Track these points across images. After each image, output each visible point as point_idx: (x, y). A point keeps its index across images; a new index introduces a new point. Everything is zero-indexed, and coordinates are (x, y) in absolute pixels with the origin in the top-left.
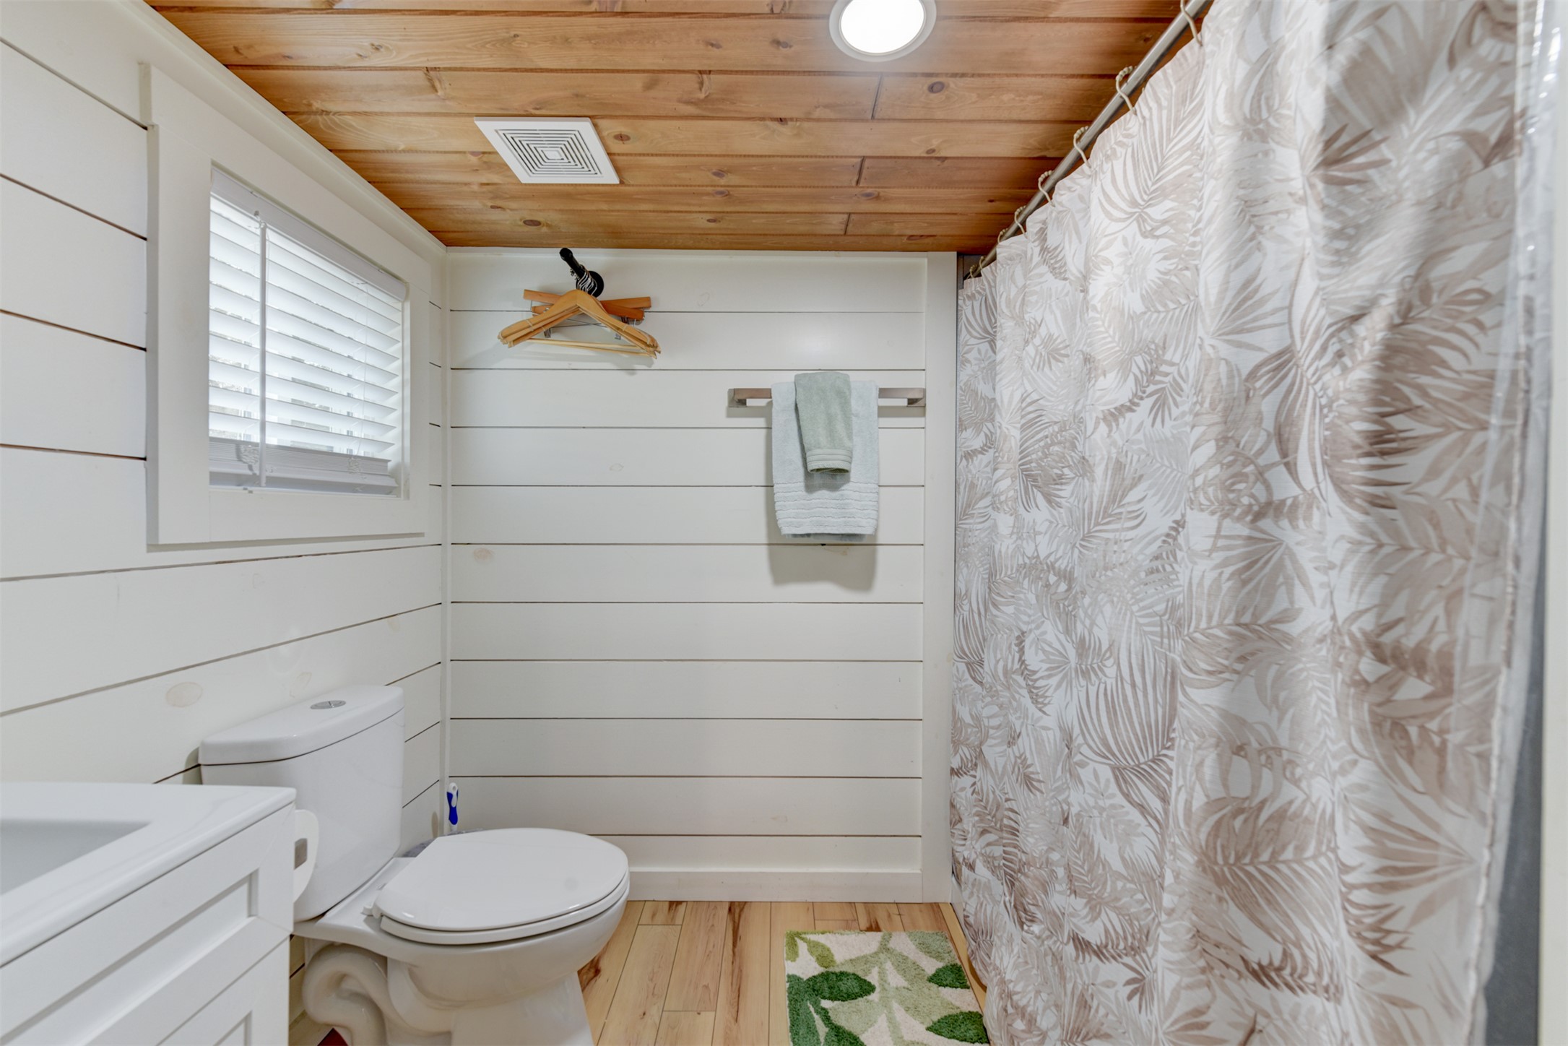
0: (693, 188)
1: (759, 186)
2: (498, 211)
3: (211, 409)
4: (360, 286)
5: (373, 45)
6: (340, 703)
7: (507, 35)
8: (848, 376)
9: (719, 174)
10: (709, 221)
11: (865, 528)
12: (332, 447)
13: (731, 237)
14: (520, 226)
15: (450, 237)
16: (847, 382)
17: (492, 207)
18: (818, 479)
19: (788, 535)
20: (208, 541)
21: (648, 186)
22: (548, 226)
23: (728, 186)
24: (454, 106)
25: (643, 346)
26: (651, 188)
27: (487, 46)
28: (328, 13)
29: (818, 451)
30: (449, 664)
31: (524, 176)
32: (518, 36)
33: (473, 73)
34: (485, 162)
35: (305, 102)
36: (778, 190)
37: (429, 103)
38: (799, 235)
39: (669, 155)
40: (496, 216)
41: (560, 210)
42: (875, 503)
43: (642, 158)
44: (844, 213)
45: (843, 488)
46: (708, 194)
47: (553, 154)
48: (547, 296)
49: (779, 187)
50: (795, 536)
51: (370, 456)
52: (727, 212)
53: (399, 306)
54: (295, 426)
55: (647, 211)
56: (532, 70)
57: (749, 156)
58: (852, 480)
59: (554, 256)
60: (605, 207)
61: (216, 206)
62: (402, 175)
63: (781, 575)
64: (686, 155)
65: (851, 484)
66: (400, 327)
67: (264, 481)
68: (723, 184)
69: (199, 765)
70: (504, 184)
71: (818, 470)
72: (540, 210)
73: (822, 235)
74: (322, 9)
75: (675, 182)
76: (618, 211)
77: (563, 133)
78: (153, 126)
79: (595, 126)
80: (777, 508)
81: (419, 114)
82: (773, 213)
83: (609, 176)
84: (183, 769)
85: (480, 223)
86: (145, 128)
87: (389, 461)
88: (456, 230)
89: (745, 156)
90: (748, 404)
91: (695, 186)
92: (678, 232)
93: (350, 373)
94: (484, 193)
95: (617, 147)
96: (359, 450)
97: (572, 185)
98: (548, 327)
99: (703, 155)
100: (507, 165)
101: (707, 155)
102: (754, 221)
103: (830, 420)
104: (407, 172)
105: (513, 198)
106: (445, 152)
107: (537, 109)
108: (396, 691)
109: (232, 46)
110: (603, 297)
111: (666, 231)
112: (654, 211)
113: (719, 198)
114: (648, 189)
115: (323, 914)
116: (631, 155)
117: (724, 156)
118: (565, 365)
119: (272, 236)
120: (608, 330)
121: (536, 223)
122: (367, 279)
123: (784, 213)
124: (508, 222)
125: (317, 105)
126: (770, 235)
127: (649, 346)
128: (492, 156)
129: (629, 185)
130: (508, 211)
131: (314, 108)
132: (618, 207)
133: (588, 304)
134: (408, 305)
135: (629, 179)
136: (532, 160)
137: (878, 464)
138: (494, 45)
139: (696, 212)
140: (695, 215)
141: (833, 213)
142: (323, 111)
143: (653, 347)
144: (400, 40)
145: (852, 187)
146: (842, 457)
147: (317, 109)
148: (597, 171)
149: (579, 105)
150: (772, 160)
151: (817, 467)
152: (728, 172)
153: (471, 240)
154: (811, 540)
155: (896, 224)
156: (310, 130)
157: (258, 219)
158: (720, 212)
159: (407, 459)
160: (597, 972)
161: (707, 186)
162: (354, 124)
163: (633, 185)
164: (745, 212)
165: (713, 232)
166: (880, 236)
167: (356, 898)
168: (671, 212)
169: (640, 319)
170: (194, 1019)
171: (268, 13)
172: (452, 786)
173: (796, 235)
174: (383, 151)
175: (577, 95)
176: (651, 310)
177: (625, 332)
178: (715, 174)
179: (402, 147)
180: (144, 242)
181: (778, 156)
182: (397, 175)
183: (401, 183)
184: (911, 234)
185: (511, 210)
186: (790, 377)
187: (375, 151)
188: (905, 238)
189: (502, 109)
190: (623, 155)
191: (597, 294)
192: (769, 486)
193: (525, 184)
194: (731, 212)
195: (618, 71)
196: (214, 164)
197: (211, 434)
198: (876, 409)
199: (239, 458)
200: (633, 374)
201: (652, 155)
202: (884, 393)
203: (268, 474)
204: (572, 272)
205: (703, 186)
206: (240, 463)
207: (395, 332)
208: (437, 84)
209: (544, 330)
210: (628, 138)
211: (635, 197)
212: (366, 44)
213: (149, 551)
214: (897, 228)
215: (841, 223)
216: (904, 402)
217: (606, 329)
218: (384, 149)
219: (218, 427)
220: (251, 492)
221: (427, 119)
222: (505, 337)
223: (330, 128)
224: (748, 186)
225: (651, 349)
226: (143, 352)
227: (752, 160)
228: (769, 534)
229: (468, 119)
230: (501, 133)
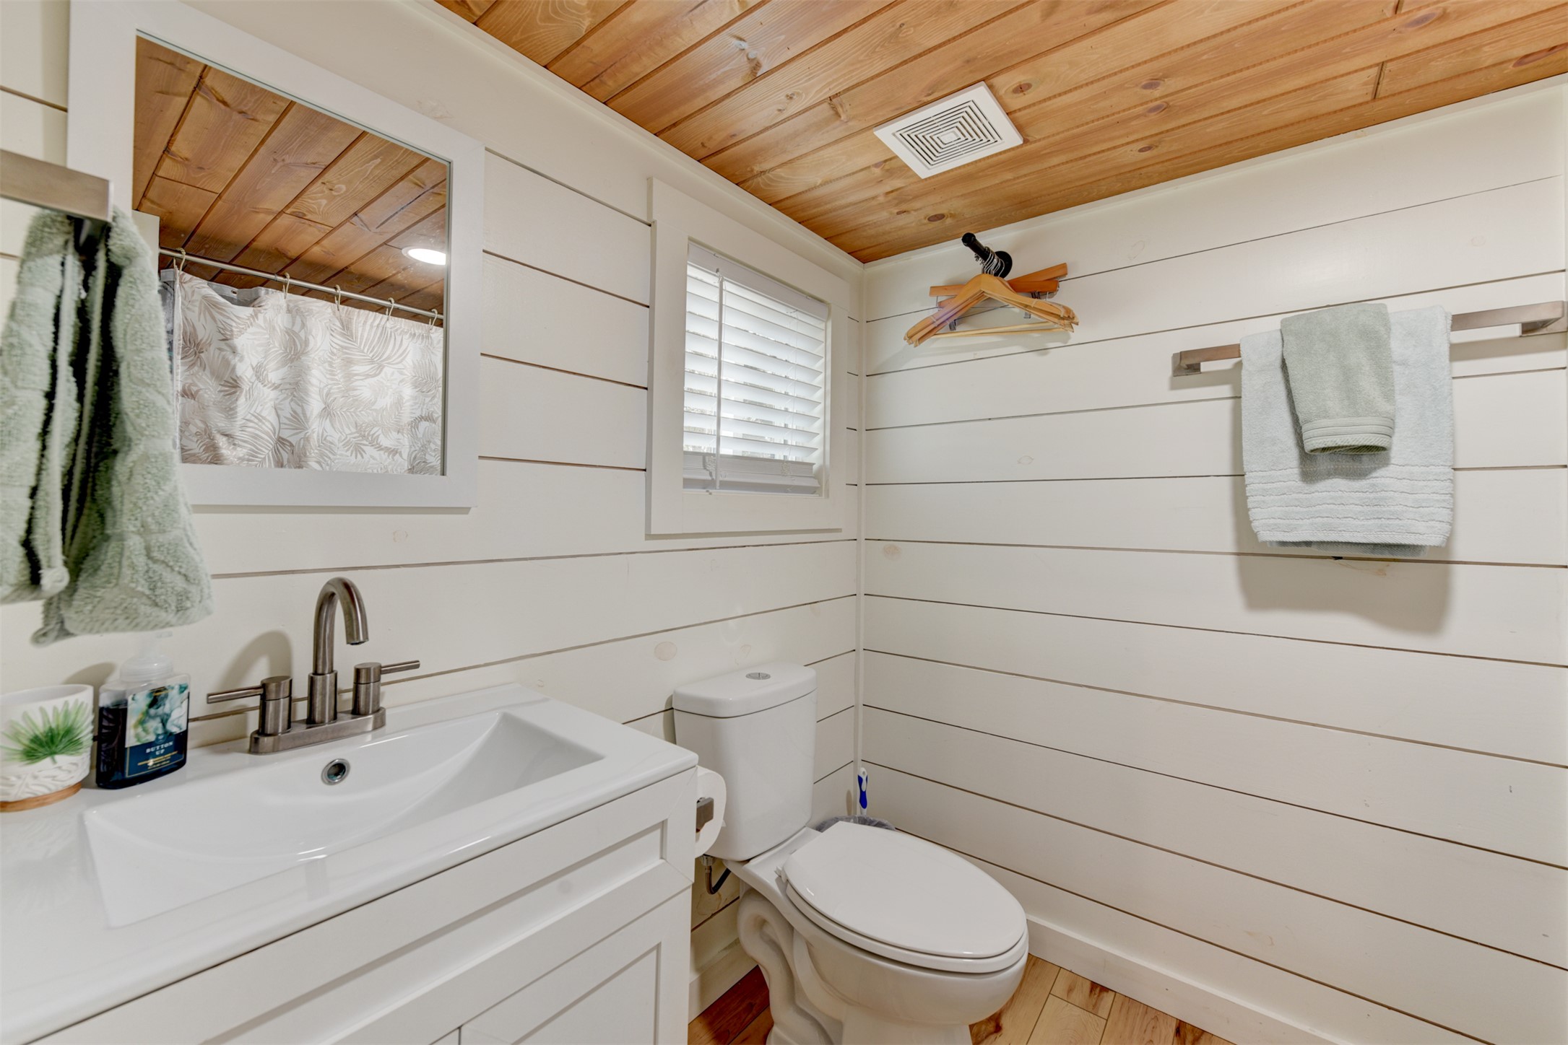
0: (1117, 116)
1: (1215, 79)
2: (903, 215)
3: (685, 430)
4: (792, 315)
5: (787, 96)
6: (767, 677)
7: (893, 29)
8: (1385, 306)
9: (1152, 84)
10: (1141, 150)
11: (1426, 534)
12: (774, 455)
13: (1176, 161)
14: (925, 224)
15: (865, 255)
16: (1383, 316)
17: (898, 213)
18: (1324, 463)
19: (1271, 542)
20: (681, 532)
21: (1058, 134)
22: (952, 216)
23: (1167, 96)
24: (856, 125)
25: (1056, 320)
26: (1062, 136)
27: (877, 50)
28: (754, 84)
29: (1324, 422)
30: (863, 653)
31: (923, 170)
32: (903, 24)
33: (868, 84)
34: (887, 170)
35: (749, 169)
36: (1246, 73)
37: (837, 131)
38: (1287, 126)
39: (1081, 87)
40: (904, 220)
41: (962, 196)
42: (1448, 497)
43: (1048, 103)
44: (1371, 67)
45: (1374, 474)
46: (1138, 117)
47: (949, 137)
48: (953, 287)
49: (1248, 68)
50: (1283, 544)
51: (800, 461)
52: (1167, 131)
53: (822, 326)
54: (745, 439)
55: (1059, 165)
56: (920, 55)
57: (1195, 43)
58: (1393, 461)
59: (958, 247)
60: (1009, 176)
61: (691, 271)
62: (822, 208)
63: (1256, 597)
64: (1104, 78)
65: (1391, 468)
66: (824, 344)
67: (718, 484)
68: (1158, 95)
69: (672, 708)
70: (906, 186)
71: (1324, 449)
72: (943, 202)
73: (1329, 114)
74: (750, 82)
75: (1090, 118)
76: (1025, 175)
77: (956, 110)
78: (654, 222)
79: (991, 87)
80: (1250, 505)
81: (829, 145)
82: (1240, 108)
83: (1010, 138)
84: (664, 709)
85: (890, 232)
86: (650, 225)
87: (814, 464)
88: (870, 245)
89: (1188, 46)
90: (1202, 370)
91: (1119, 112)
92: (1098, 178)
93: (787, 391)
94: (889, 201)
95: (1017, 102)
96: (792, 458)
97: (972, 163)
98: (952, 320)
99: (1127, 69)
100: (907, 166)
101: (1133, 67)
102: (1208, 130)
103: (1348, 377)
104: (826, 204)
105: (916, 197)
106: (853, 173)
107: (929, 95)
108: (810, 673)
109: (700, 144)
110: (1010, 276)
111: (1082, 183)
112: (1067, 162)
113: (1153, 116)
114: (1058, 138)
115: (748, 861)
116: (1034, 104)
117: (1157, 58)
118: (970, 356)
119: (728, 286)
120: (1017, 310)
121: (940, 217)
122: (798, 308)
123: (1258, 102)
124: (913, 224)
125: (757, 169)
126: (1237, 140)
127: (1063, 318)
128: (893, 161)
129: (1035, 142)
130: (912, 212)
131: (755, 172)
132: (1025, 171)
133: (996, 287)
134: (829, 324)
135: (1034, 134)
136: (928, 152)
137: (1453, 435)
138: (883, 46)
139: (1123, 145)
140: (1122, 150)
141: (1349, 73)
142: (761, 172)
143: (1068, 318)
144: (806, 81)
145: (1387, 19)
146: (1374, 429)
147: (757, 171)
148: (997, 138)
149: (971, 72)
150: (1233, 34)
151: (1323, 446)
152: (1165, 76)
153: (883, 252)
154: (1313, 551)
155: (1486, 49)
156: (754, 192)
157: (718, 274)
158: (1157, 134)
159: (828, 463)
160: (998, 1029)
161: (1135, 107)
162: (783, 175)
163: (1040, 140)
164: (1195, 122)
165: (1150, 162)
166: (1451, 78)
167: (775, 854)
168: (1090, 155)
169: (1052, 291)
170: (617, 934)
171: (720, 102)
172: (862, 771)
173: (1281, 127)
174: (806, 191)
175: (968, 61)
176: (1067, 277)
177: (1035, 309)
178: (1145, 87)
179: (819, 181)
180: (648, 309)
181: (1242, 25)
182: (819, 209)
183: (822, 215)
184: (1523, 53)
185: (915, 210)
186: (1275, 323)
187: (800, 193)
188: (1510, 66)
189: (897, 109)
190: (1025, 108)
191: (1004, 275)
192: (1238, 475)
193: (926, 179)
194: (1173, 129)
195: (1010, 12)
196: (691, 239)
197: (685, 449)
198: (1445, 349)
199: (705, 467)
200: (1046, 354)
201: (1060, 95)
202: (1460, 321)
203: (721, 479)
204: (977, 258)
205: (1129, 109)
206: (705, 471)
207: (819, 350)
208: (840, 110)
209: (948, 323)
210: (1029, 86)
211: (1042, 153)
212: (783, 97)
213: (646, 539)
214: (1489, 55)
215: (1366, 84)
216: (1516, 330)
217: (1013, 310)
218: (807, 189)
219: (690, 444)
220: (711, 494)
221: (835, 147)
222: (910, 337)
223: (769, 185)
224: (1196, 86)
225: (1066, 322)
226: (645, 390)
227: (1200, 48)
228: (1239, 541)
229: (868, 133)
230: (898, 134)
